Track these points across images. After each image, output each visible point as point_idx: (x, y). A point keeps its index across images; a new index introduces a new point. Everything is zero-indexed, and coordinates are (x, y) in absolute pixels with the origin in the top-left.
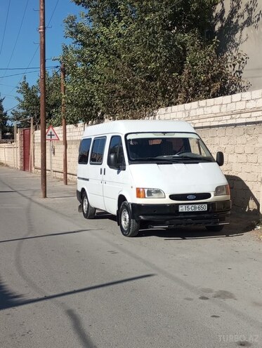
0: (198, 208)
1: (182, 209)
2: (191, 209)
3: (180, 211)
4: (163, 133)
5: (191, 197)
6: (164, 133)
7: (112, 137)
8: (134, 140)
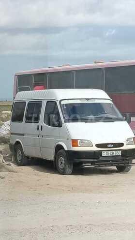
0: (115, 153)
1: (104, 154)
2: (110, 154)
3: (103, 155)
4: (86, 99)
5: (109, 146)
6: (88, 99)
7: (48, 102)
8: (66, 105)
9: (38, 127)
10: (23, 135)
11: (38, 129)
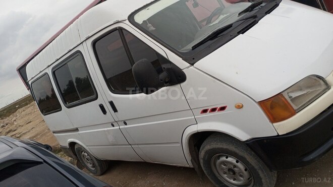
9: (102, 107)
10: (77, 130)
11: (104, 112)
